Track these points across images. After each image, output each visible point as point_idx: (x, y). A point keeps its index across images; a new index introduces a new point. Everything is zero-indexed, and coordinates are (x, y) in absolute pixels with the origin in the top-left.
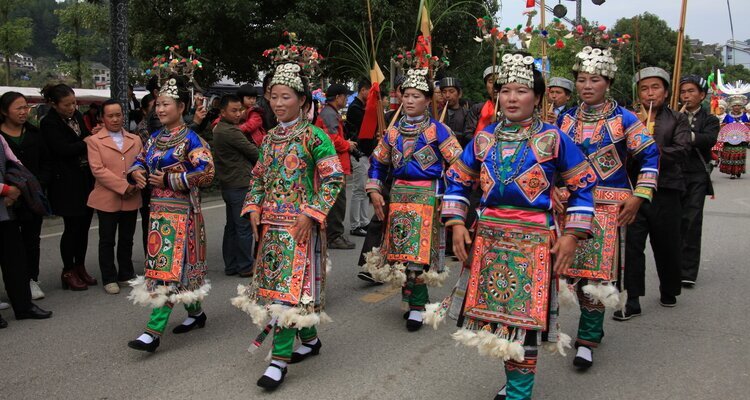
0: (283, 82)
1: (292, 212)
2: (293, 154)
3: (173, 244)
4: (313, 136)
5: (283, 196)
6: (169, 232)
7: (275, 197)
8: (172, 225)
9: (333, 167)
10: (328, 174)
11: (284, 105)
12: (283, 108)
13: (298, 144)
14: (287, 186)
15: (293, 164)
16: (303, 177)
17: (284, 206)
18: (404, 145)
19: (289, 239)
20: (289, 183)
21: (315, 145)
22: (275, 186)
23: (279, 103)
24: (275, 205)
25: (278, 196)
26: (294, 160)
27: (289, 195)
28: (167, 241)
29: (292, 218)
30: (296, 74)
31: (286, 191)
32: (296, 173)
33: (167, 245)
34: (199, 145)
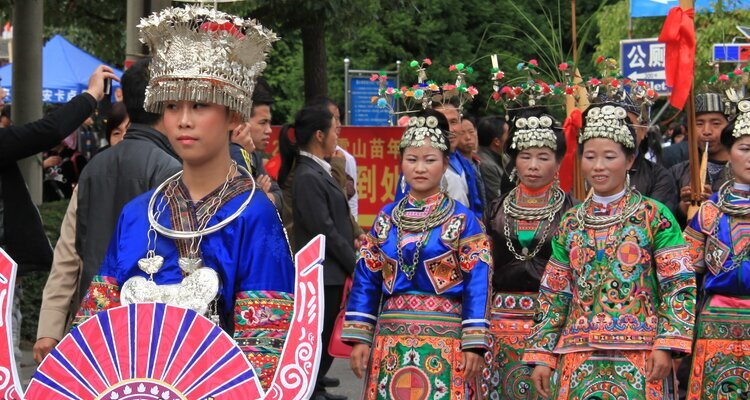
0: (605, 134)
1: (635, 330)
2: (630, 242)
3: (449, 387)
4: (657, 215)
5: (619, 306)
6: (440, 368)
7: (607, 307)
8: (444, 356)
9: (681, 262)
10: (673, 273)
11: (607, 169)
12: (605, 173)
13: (636, 227)
14: (624, 291)
15: (631, 257)
16: (645, 276)
17: (623, 321)
18: (733, 233)
19: (633, 372)
20: (626, 285)
21: (661, 229)
22: (604, 291)
23: (599, 165)
24: (608, 319)
25: (612, 305)
26: (633, 251)
27: (627, 303)
28: (439, 383)
29: (637, 337)
30: (620, 120)
31: (623, 297)
32: (637, 271)
33: (440, 390)
34: (476, 231)
